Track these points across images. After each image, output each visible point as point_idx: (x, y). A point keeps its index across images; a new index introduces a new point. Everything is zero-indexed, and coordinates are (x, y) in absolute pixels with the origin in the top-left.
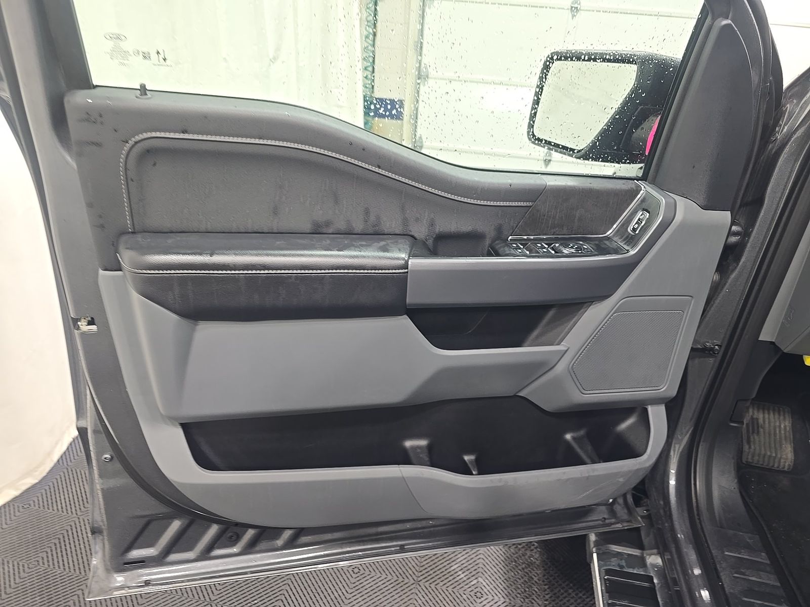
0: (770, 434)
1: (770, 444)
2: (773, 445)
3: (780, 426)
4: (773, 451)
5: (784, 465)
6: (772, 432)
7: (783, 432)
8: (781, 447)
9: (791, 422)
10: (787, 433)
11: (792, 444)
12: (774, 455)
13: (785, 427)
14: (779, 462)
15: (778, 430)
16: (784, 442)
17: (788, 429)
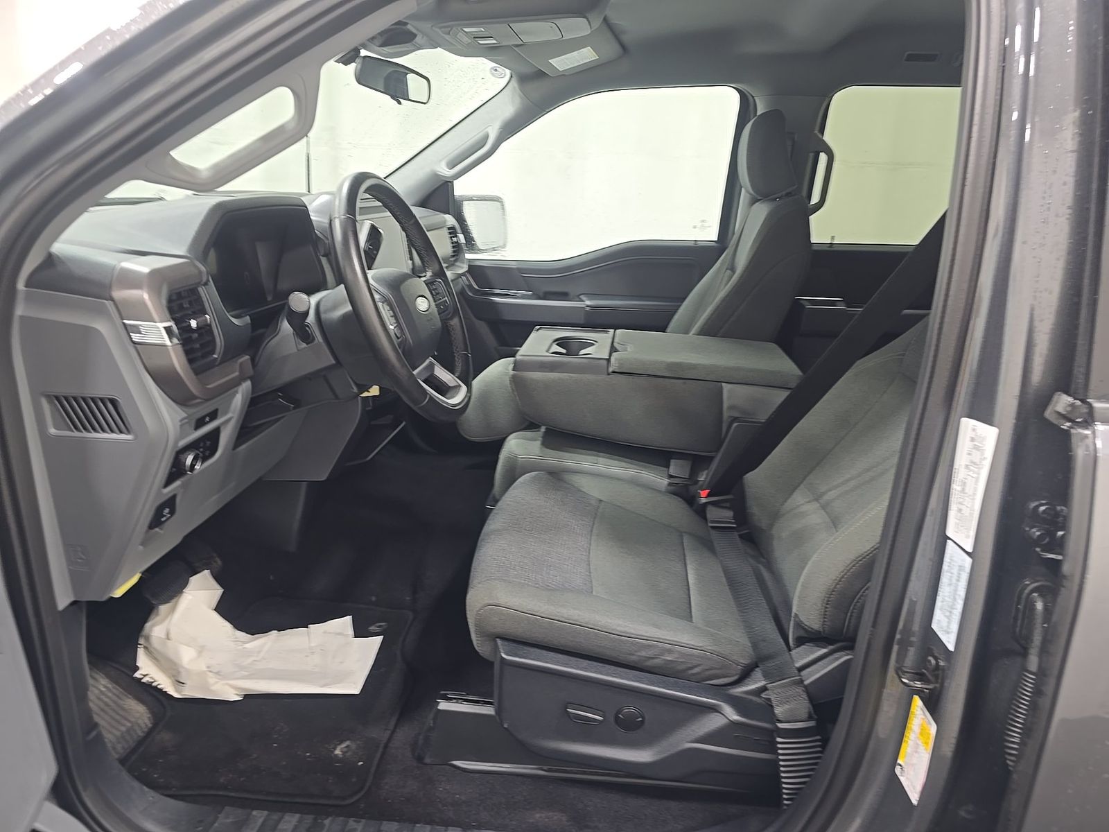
0: (103, 710)
1: (113, 719)
2: (118, 717)
3: (101, 691)
4: (125, 722)
5: (145, 723)
6: (102, 705)
7: (110, 694)
8: (124, 709)
9: (103, 676)
10: (114, 691)
11: (130, 696)
12: (129, 724)
13: (105, 687)
14: (139, 725)
15: (103, 697)
16: (122, 702)
17: (109, 686)
